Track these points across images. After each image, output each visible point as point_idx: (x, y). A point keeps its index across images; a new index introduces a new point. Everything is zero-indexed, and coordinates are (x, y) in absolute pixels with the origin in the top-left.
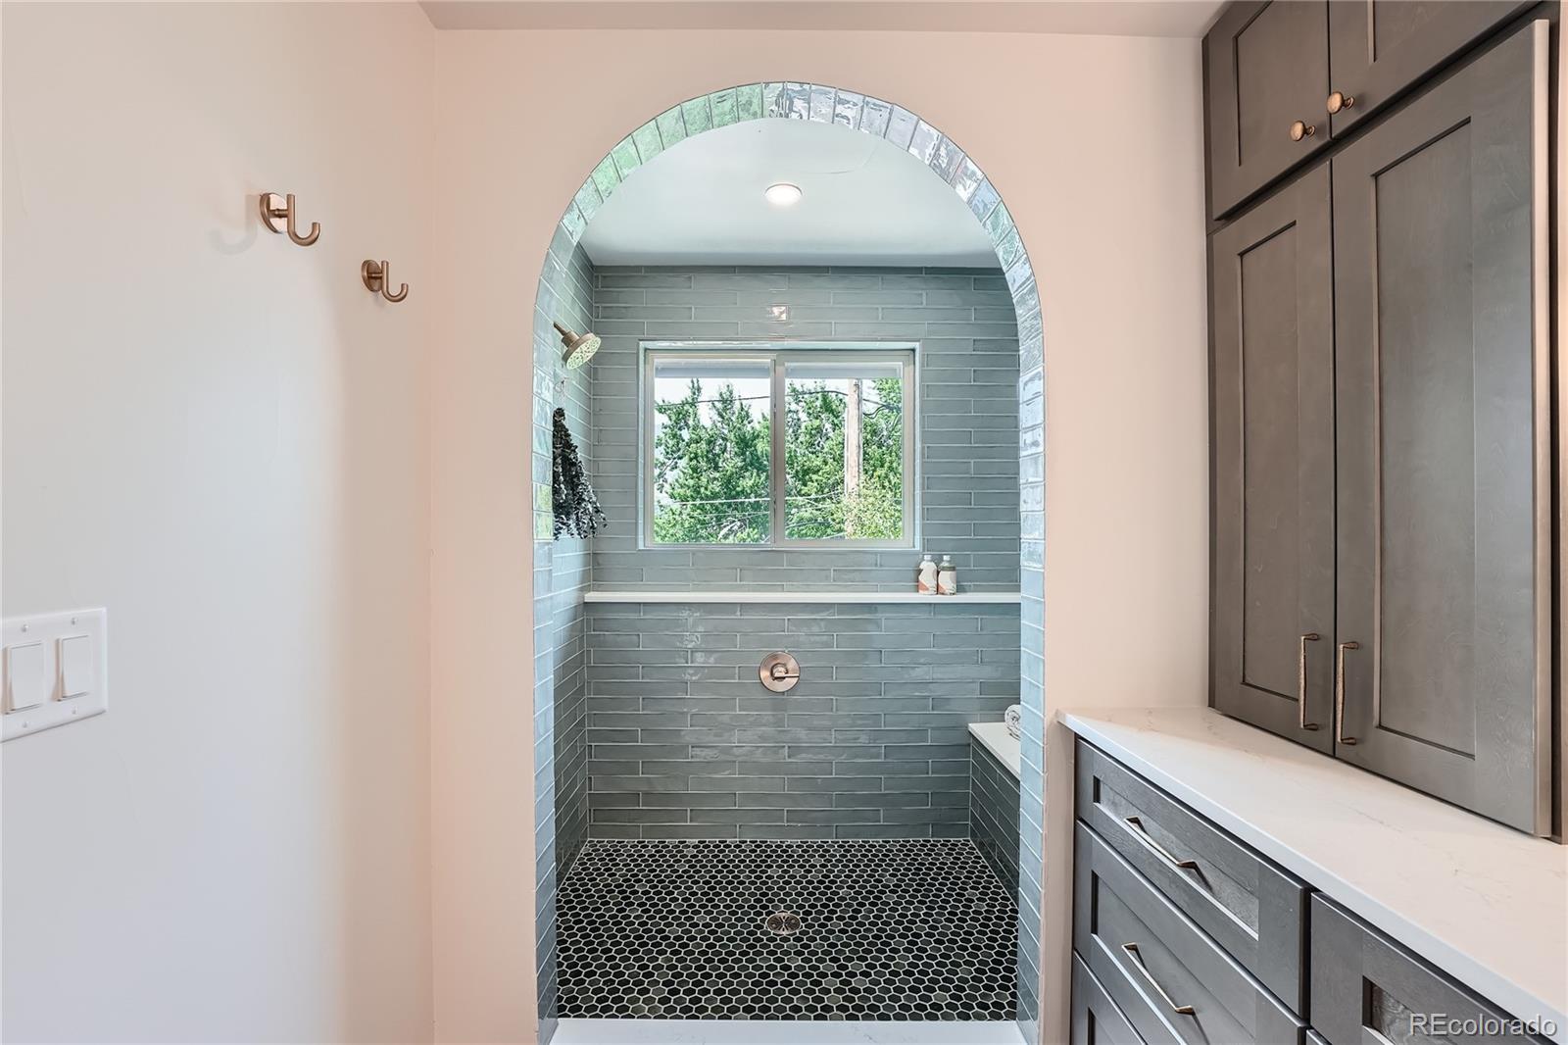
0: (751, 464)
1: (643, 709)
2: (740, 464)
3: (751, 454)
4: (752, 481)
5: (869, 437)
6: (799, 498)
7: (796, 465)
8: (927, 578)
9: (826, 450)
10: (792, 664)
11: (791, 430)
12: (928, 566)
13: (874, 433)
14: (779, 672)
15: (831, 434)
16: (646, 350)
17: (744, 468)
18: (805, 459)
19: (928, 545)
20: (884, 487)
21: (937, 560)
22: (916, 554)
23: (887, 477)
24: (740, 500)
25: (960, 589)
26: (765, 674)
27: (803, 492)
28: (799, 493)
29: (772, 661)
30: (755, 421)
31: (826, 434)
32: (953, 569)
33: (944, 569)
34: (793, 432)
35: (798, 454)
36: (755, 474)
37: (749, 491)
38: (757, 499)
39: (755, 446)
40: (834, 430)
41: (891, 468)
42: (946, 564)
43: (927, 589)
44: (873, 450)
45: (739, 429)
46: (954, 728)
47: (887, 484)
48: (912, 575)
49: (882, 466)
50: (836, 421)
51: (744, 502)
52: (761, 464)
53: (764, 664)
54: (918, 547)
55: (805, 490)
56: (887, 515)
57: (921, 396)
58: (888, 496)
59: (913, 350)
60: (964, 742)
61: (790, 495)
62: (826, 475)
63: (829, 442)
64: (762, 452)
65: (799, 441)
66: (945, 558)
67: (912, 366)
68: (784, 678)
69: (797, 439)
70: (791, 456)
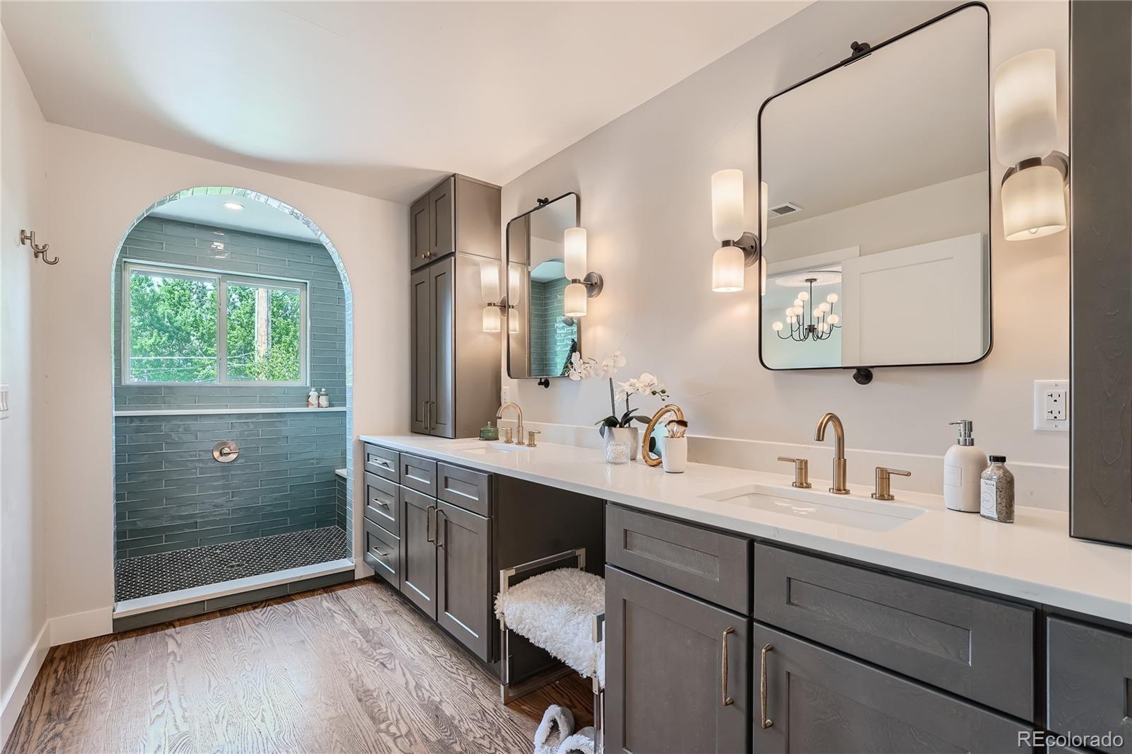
0: (151, 325)
1: (129, 480)
2: (136, 324)
3: (151, 315)
4: (152, 340)
5: (275, 309)
6: (205, 357)
7: (201, 328)
8: (313, 400)
9: (233, 317)
10: (233, 446)
11: (195, 296)
12: (313, 394)
13: (280, 307)
14: (226, 450)
15: (238, 304)
16: (125, 262)
17: (143, 328)
18: (211, 323)
19: (312, 382)
20: (288, 352)
21: (318, 391)
22: (307, 388)
23: (291, 342)
24: (137, 358)
25: (331, 405)
26: (216, 454)
27: (209, 352)
28: (205, 353)
29: (221, 447)
30: (155, 284)
31: (233, 303)
32: (326, 395)
33: (322, 395)
34: (198, 298)
35: (204, 319)
36: (155, 334)
37: (148, 349)
38: (158, 357)
39: (155, 308)
40: (241, 300)
41: (295, 337)
42: (324, 393)
43: (313, 405)
44: (281, 322)
45: (137, 290)
46: (327, 473)
47: (290, 349)
48: (306, 399)
49: (287, 334)
50: (243, 293)
51: (142, 360)
52: (162, 325)
53: (216, 448)
54: (308, 385)
55: (212, 350)
56: (291, 369)
57: (310, 308)
58: (291, 358)
59: (306, 283)
60: (334, 479)
61: (195, 355)
62: (233, 339)
63: (236, 311)
64: (163, 314)
65: (204, 307)
66: (323, 390)
67: (305, 292)
68: (230, 454)
69: (202, 305)
70: (196, 320)
